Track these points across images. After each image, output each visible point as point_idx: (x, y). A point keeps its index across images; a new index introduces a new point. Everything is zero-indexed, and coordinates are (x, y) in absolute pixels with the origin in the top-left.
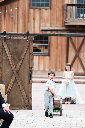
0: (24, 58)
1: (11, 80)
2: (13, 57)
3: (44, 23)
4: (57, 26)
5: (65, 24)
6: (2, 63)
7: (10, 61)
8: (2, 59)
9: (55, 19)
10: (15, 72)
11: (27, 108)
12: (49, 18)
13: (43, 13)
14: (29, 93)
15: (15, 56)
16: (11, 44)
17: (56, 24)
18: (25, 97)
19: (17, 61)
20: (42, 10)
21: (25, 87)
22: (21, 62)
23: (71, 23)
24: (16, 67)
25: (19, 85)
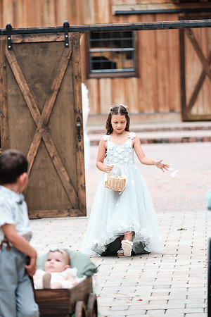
0: (59, 89)
1: (32, 145)
2: (32, 89)
4: (153, 2)
6: (7, 104)
7: (27, 98)
8: (6, 94)
10: (39, 125)
11: (73, 211)
14: (77, 173)
15: (38, 86)
16: (26, 57)
18: (67, 185)
19: (44, 96)
21: (67, 160)
22: (52, 99)
24: (41, 113)
25: (52, 155)
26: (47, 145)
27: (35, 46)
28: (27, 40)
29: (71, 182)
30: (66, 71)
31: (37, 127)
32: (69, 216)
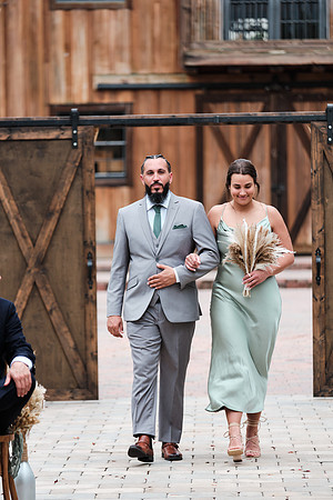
0: (62, 210)
1: (20, 291)
3: (106, 63)
4: (156, 71)
5: (190, 63)
7: (13, 221)
9: (149, 44)
10: (31, 263)
12: (126, 43)
13: (101, 21)
14: (85, 336)
17: (154, 62)
18: (71, 353)
20: (97, 12)
21: (71, 315)
22: (51, 225)
23: (208, 58)
24: (34, 245)
25: (49, 308)
26: (42, 293)
27: (28, 144)
28: (15, 136)
29: (76, 349)
30: (72, 184)
31: (27, 265)
32: (73, 398)
